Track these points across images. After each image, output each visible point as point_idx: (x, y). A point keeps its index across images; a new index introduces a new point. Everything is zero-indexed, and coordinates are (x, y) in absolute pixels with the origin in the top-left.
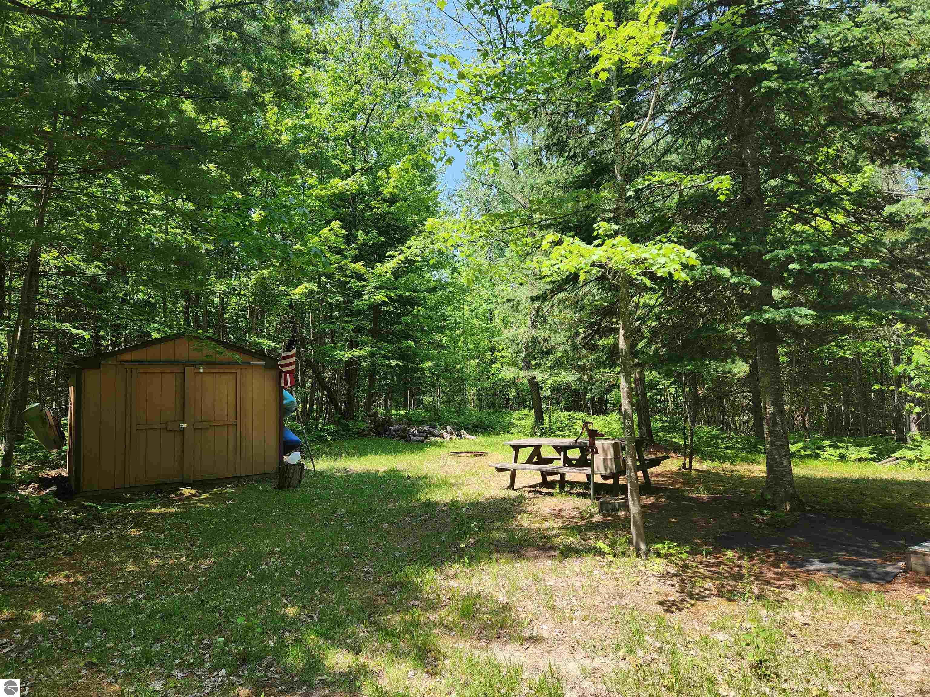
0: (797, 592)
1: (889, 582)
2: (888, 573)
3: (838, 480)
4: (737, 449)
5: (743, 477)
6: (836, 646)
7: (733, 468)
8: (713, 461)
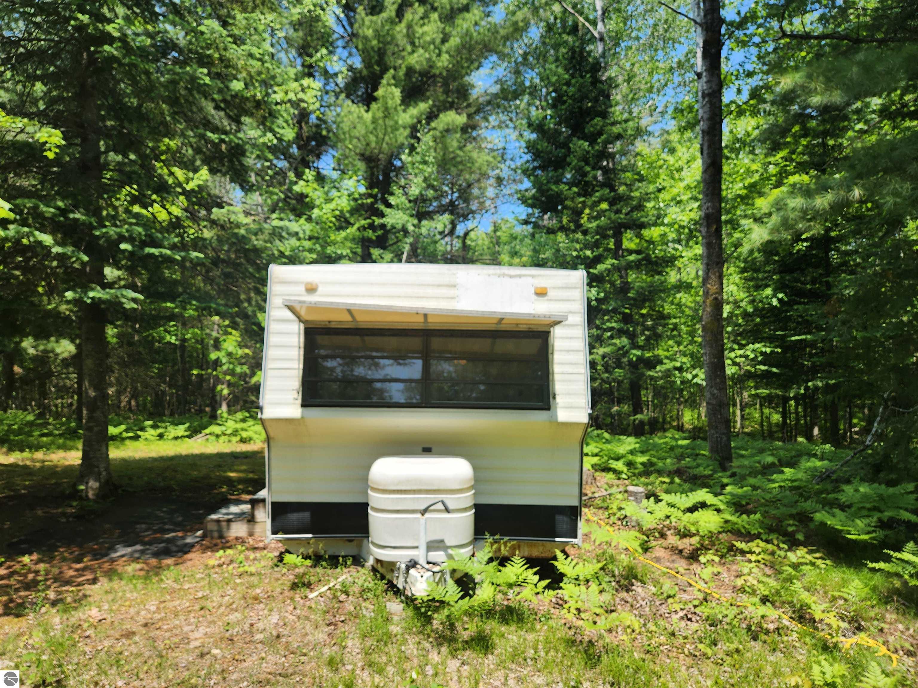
0: (97, 586)
1: (187, 553)
2: (186, 545)
3: (154, 460)
4: (55, 436)
5: (56, 466)
6: (130, 634)
7: (47, 458)
8: (22, 451)
